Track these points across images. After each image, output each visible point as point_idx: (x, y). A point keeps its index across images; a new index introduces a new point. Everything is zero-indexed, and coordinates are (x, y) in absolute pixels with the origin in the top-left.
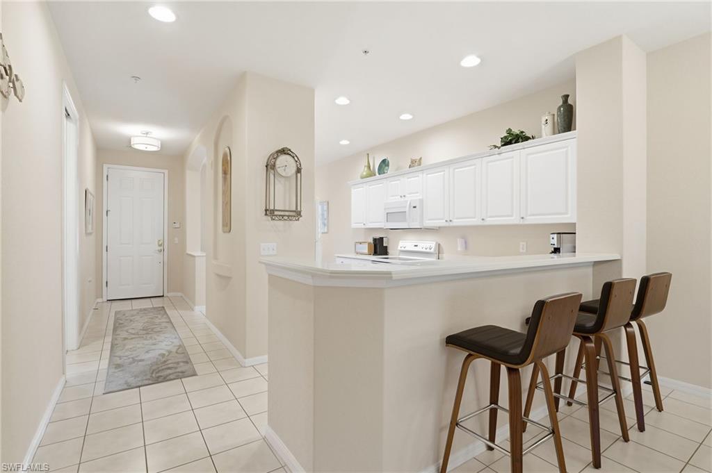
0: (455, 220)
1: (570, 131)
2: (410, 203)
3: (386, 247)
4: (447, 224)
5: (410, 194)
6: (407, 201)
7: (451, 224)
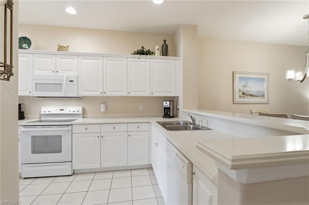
0: (108, 93)
1: (167, 56)
2: (67, 78)
3: (23, 112)
4: (102, 95)
5: (62, 71)
6: (63, 76)
7: (105, 95)
